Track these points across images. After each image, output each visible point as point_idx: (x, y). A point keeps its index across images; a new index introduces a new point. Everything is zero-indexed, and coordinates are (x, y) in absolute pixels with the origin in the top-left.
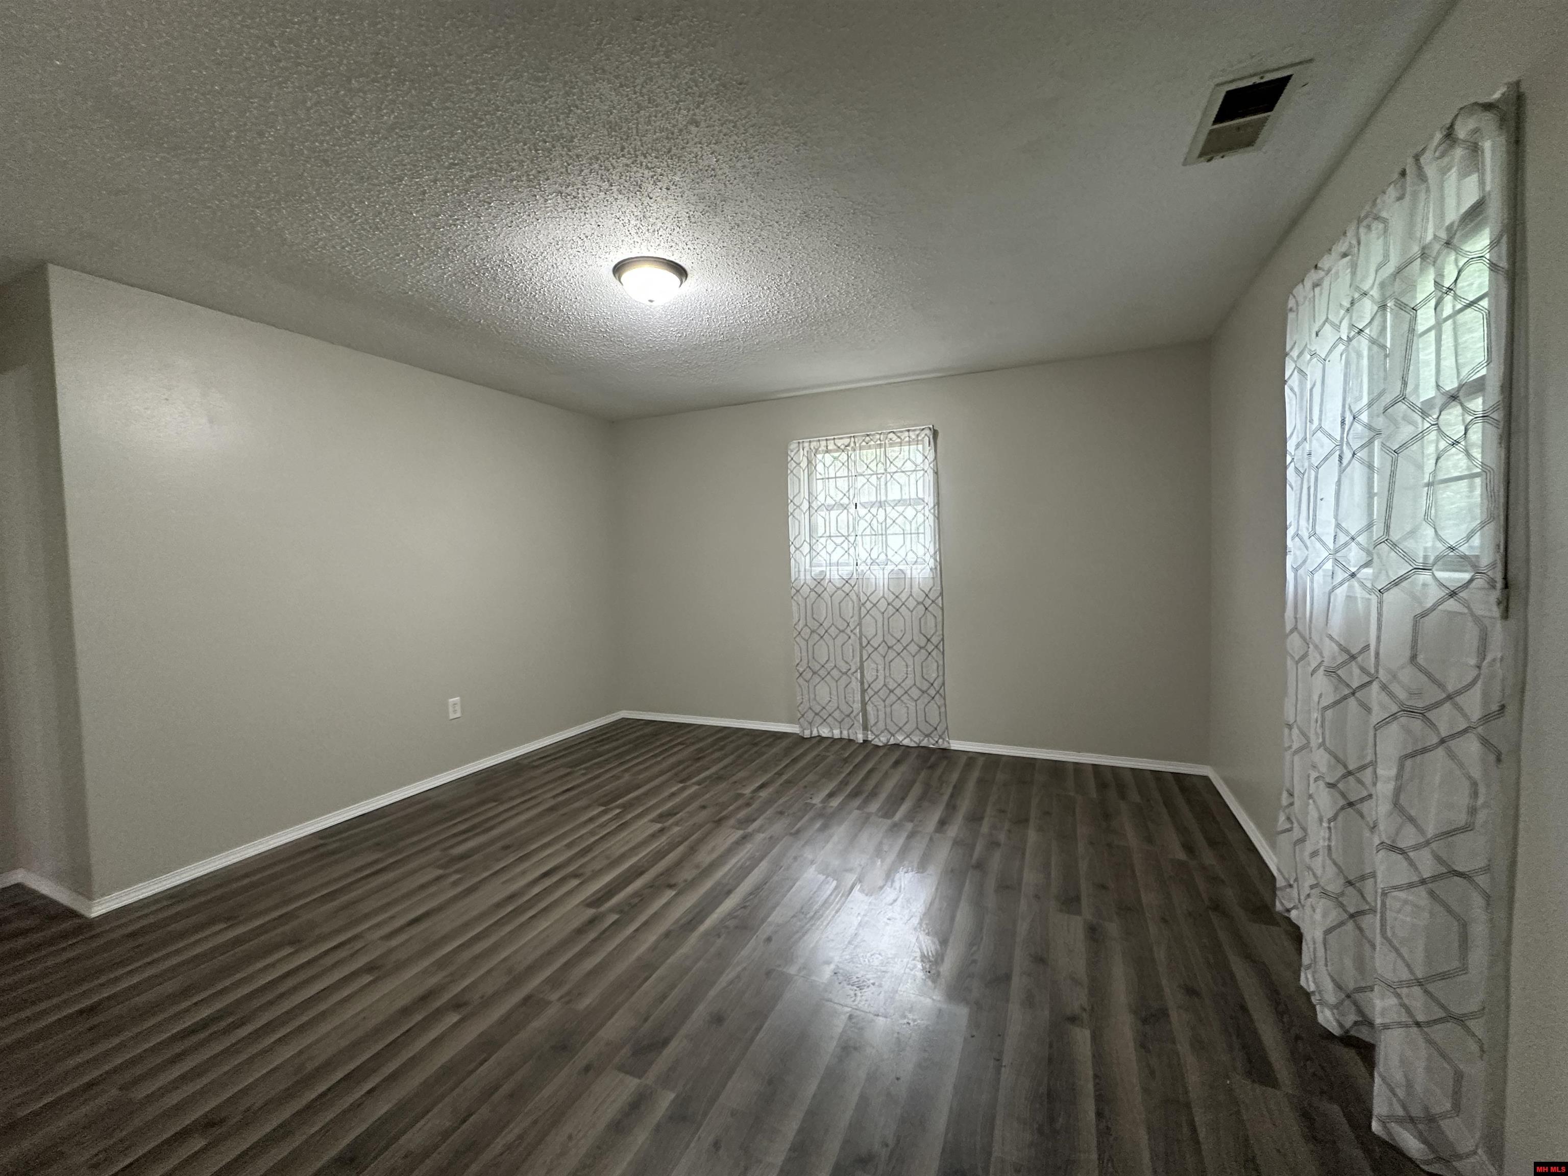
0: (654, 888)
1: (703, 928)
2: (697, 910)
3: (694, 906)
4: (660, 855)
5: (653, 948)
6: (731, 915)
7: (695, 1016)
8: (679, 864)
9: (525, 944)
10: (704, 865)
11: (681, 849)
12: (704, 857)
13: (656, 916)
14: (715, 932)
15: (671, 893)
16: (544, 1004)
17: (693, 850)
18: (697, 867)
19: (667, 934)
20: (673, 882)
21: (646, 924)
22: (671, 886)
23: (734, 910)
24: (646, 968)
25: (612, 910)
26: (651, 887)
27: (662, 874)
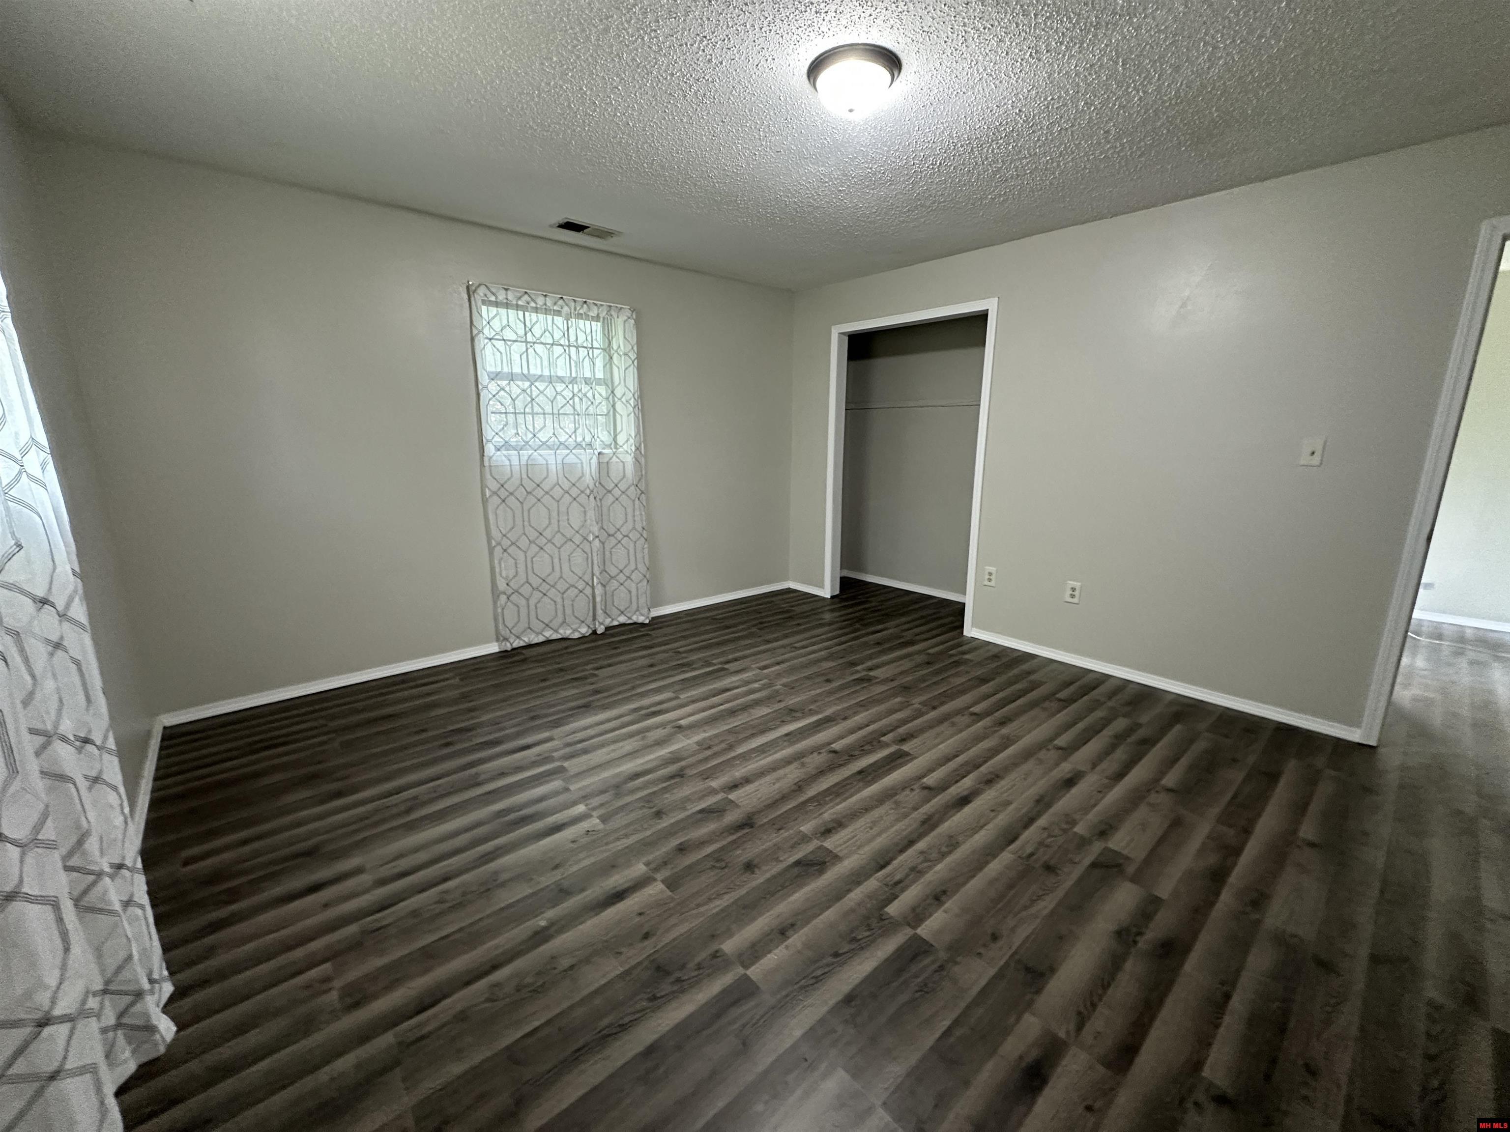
0: (850, 755)
1: (820, 716)
2: (818, 729)
3: (819, 731)
4: (838, 791)
5: (856, 713)
6: (797, 719)
7: (840, 683)
8: (821, 773)
9: (948, 739)
10: (796, 764)
11: (811, 792)
12: (792, 774)
13: (852, 731)
14: (812, 713)
15: (836, 746)
16: (923, 704)
17: (799, 787)
18: (803, 765)
19: (845, 719)
20: (831, 755)
21: (860, 728)
22: (835, 752)
23: (791, 722)
24: (863, 706)
25: (887, 745)
26: (852, 756)
27: (841, 765)
